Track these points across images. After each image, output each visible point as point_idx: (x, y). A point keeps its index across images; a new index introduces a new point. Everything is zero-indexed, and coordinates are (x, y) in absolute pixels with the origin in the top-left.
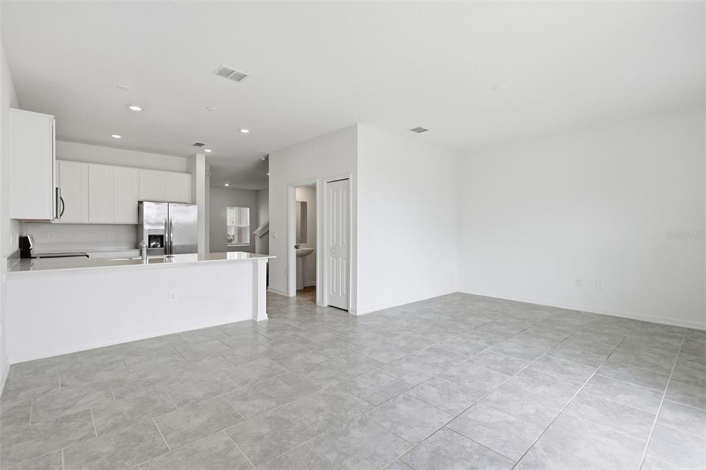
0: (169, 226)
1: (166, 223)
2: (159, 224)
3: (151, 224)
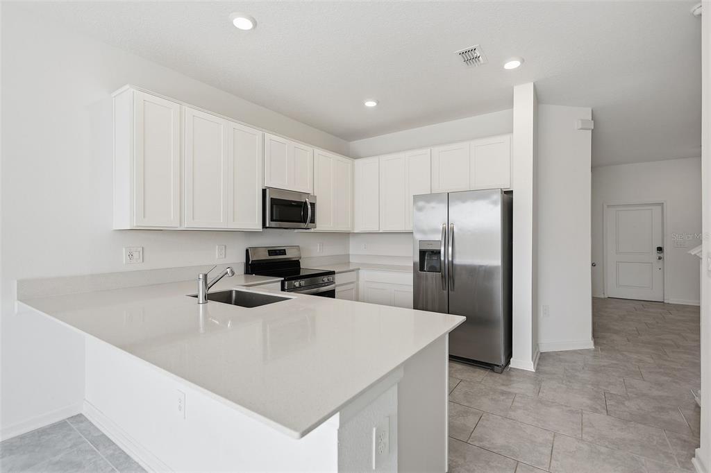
0: (448, 234)
1: (444, 229)
2: (435, 231)
3: (423, 232)
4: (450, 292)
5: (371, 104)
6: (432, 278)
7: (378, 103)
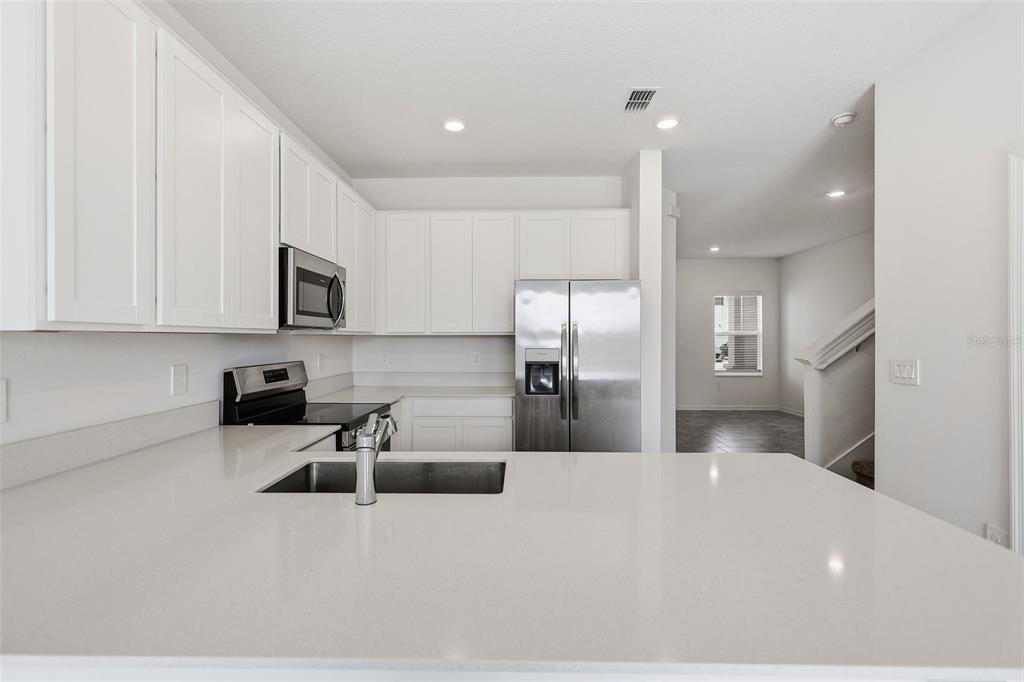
0: (570, 337)
1: (563, 333)
2: (550, 334)
3: (533, 336)
4: (572, 420)
5: (454, 126)
6: (547, 405)
7: (467, 125)
